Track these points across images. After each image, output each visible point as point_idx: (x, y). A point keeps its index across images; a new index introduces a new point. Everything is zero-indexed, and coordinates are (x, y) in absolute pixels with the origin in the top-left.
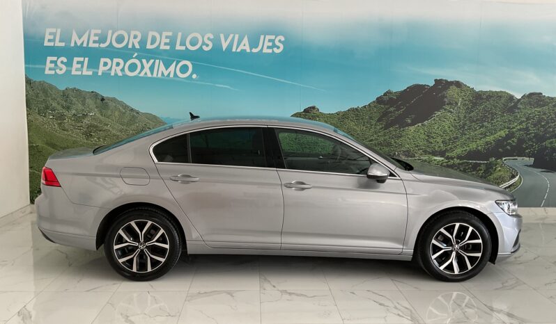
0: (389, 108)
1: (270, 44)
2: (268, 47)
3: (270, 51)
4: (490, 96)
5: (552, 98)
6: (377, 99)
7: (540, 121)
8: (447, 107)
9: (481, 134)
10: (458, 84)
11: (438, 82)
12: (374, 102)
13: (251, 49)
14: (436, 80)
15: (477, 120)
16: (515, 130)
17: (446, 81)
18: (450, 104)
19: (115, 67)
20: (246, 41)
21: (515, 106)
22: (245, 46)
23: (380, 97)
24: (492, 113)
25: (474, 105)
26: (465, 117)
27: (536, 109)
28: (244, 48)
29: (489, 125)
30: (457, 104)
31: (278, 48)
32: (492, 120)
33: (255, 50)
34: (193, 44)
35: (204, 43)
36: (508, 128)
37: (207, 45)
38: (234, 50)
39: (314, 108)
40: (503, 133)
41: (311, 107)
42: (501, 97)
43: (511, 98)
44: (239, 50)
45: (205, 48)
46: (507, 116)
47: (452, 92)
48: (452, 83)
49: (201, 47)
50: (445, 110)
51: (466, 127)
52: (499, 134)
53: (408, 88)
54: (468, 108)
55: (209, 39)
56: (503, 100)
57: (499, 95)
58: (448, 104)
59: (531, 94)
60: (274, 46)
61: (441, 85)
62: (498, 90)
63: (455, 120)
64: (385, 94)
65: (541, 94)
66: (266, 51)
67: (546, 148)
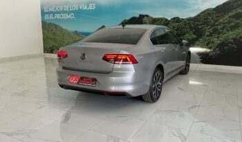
4: (159, 19)
5: (183, 19)
7: (178, 28)
10: (147, 16)
11: (140, 15)
17: (143, 15)
19: (58, 16)
20: (86, 6)
21: (168, 23)
22: (86, 8)
23: (122, 22)
25: (153, 23)
30: (147, 23)
31: (94, 7)
33: (88, 9)
38: (83, 9)
41: (103, 26)
43: (167, 20)
45: (76, 9)
48: (145, 16)
53: (131, 18)
56: (164, 21)
57: (162, 19)
58: (144, 23)
59: (175, 18)
65: (179, 17)
66: (91, 8)
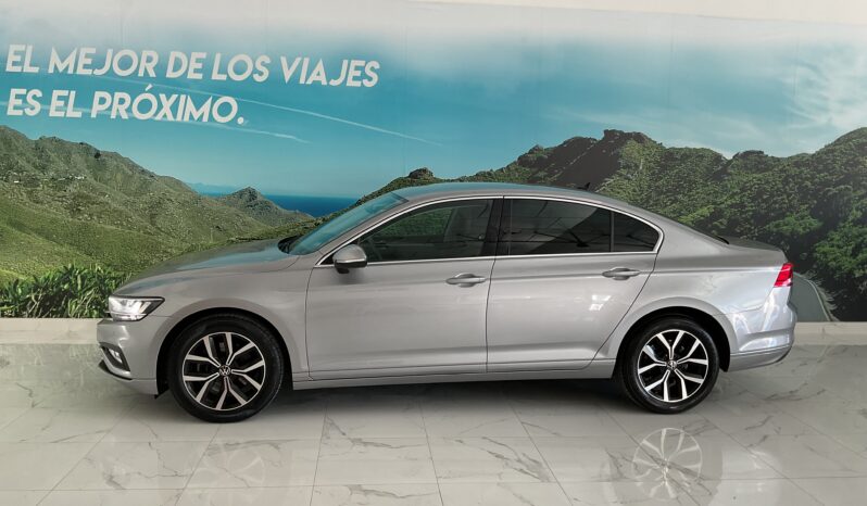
0: (537, 172)
1: (358, 73)
2: (355, 78)
3: (358, 84)
4: (687, 155)
5: (778, 160)
6: (519, 158)
7: (760, 193)
8: (624, 172)
9: (674, 212)
10: (639, 138)
11: (609, 134)
12: (515, 163)
13: (328, 81)
14: (606, 132)
15: (668, 191)
16: (723, 206)
17: (621, 133)
18: (627, 167)
19: (118, 105)
20: (320, 67)
21: (724, 171)
22: (319, 75)
23: (524, 156)
24: (690, 181)
25: (664, 168)
26: (649, 187)
27: (755, 175)
28: (318, 79)
29: (686, 199)
30: (637, 166)
31: (370, 79)
32: (690, 190)
33: (334, 83)
34: (238, 71)
35: (255, 71)
36: (714, 203)
37: (261, 74)
38: (302, 81)
39: (425, 171)
40: (705, 211)
41: (420, 170)
42: (702, 157)
43: (718, 158)
44: (309, 82)
45: (257, 78)
46: (712, 186)
47: (631, 148)
48: (628, 136)
49: (251, 76)
50: (621, 175)
51: (651, 202)
52: (700, 212)
53: (565, 143)
54: (653, 174)
55: (263, 64)
56: (706, 162)
57: (700, 154)
58: (624, 168)
59: (747, 154)
60: (364, 76)
61: (615, 138)
62: (698, 147)
63: (634, 191)
64: (531, 152)
65: (762, 152)
66: (351, 83)
67: (771, 233)
